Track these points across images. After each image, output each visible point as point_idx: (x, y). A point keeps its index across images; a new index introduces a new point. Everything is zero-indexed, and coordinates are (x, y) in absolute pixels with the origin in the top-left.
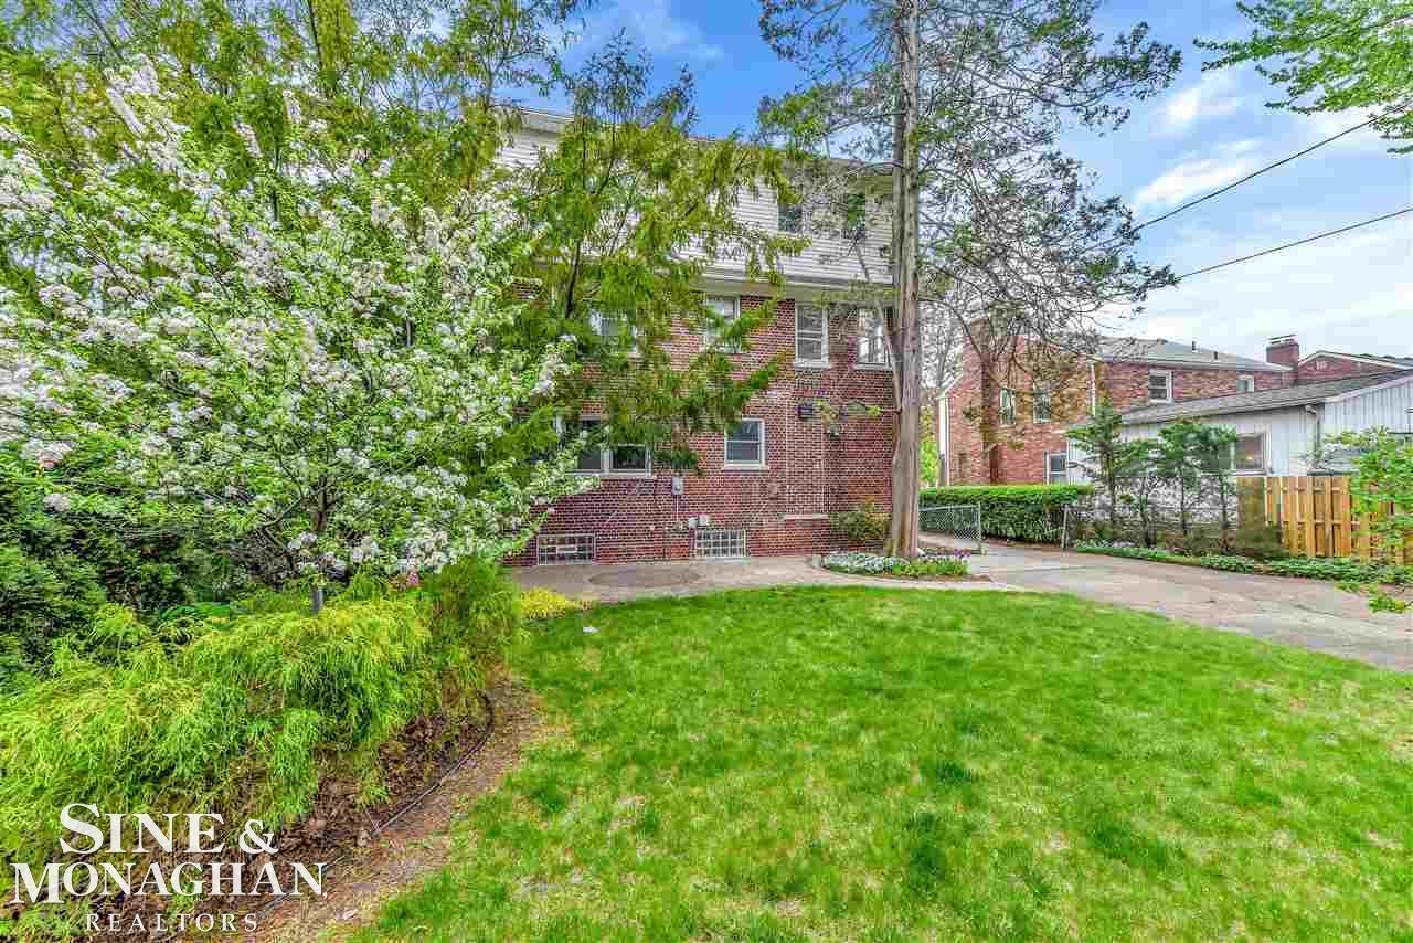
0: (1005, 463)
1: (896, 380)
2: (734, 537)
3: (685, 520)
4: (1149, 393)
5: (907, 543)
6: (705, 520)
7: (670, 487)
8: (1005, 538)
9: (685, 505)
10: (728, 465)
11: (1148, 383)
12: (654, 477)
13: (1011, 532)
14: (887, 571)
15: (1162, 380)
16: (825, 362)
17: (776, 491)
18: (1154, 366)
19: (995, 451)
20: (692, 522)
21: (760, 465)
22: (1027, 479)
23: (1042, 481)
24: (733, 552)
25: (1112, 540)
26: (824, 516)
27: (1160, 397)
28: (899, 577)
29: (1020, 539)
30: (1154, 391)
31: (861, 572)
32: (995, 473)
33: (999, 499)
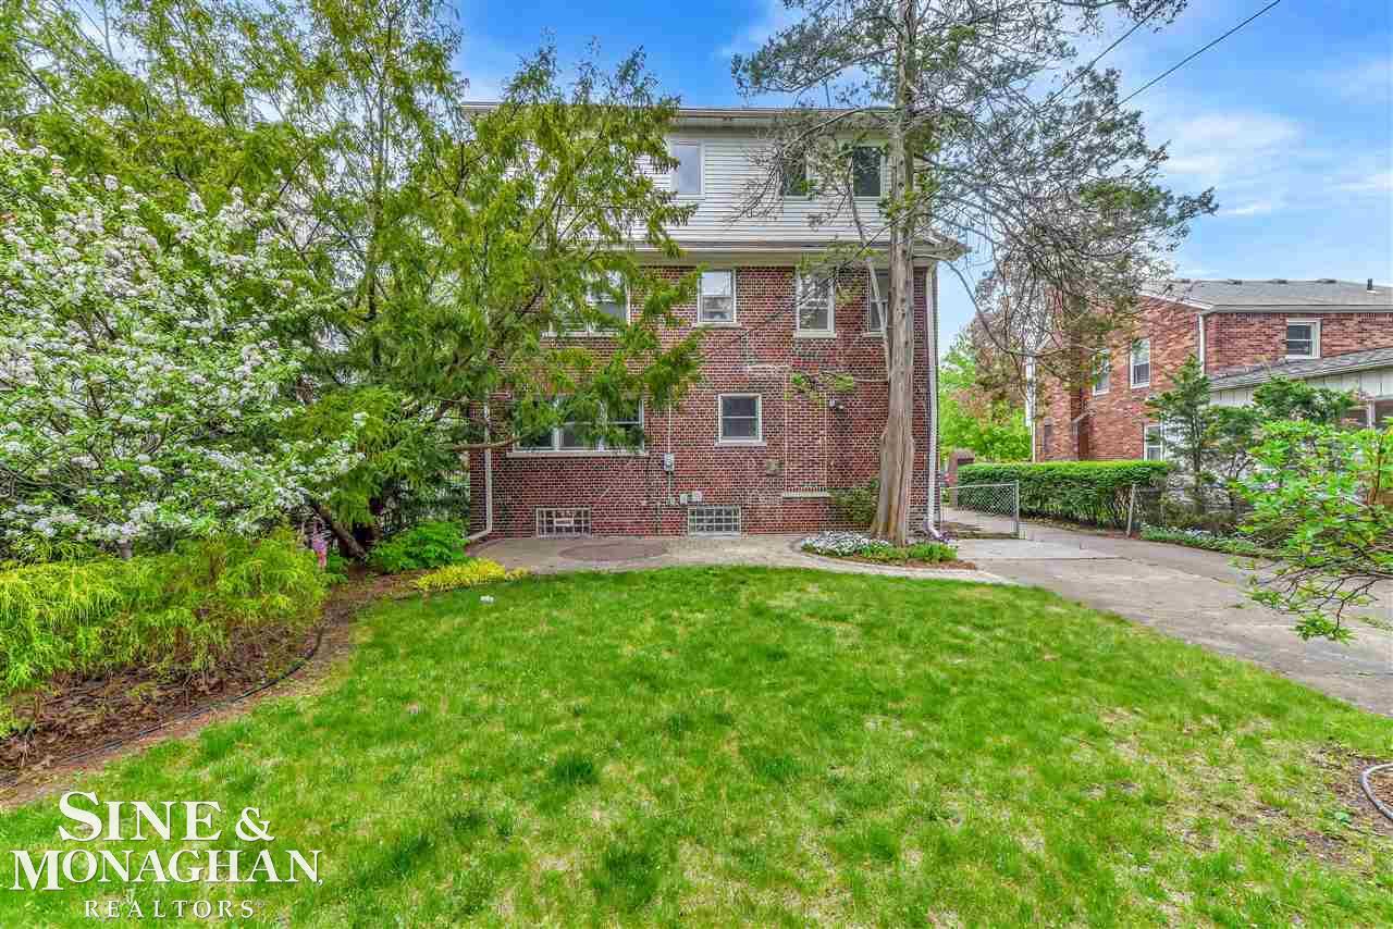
0: (1097, 435)
1: (885, 346)
2: (728, 513)
3: (677, 497)
4: (1284, 348)
5: (893, 523)
6: (697, 496)
7: (662, 463)
8: (1075, 521)
9: (677, 479)
10: (722, 441)
11: (1283, 336)
12: (647, 454)
13: (1082, 516)
14: (857, 554)
15: (1306, 331)
16: (830, 332)
17: (773, 467)
18: (1291, 315)
19: (1085, 423)
20: (683, 498)
21: (758, 441)
22: (1122, 455)
23: (1139, 455)
24: (728, 528)
25: (1184, 527)
26: (827, 494)
27: (1303, 353)
28: (869, 561)
29: (1091, 524)
30: (1289, 345)
31: (831, 554)
32: (1085, 448)
33: (1064, 477)
